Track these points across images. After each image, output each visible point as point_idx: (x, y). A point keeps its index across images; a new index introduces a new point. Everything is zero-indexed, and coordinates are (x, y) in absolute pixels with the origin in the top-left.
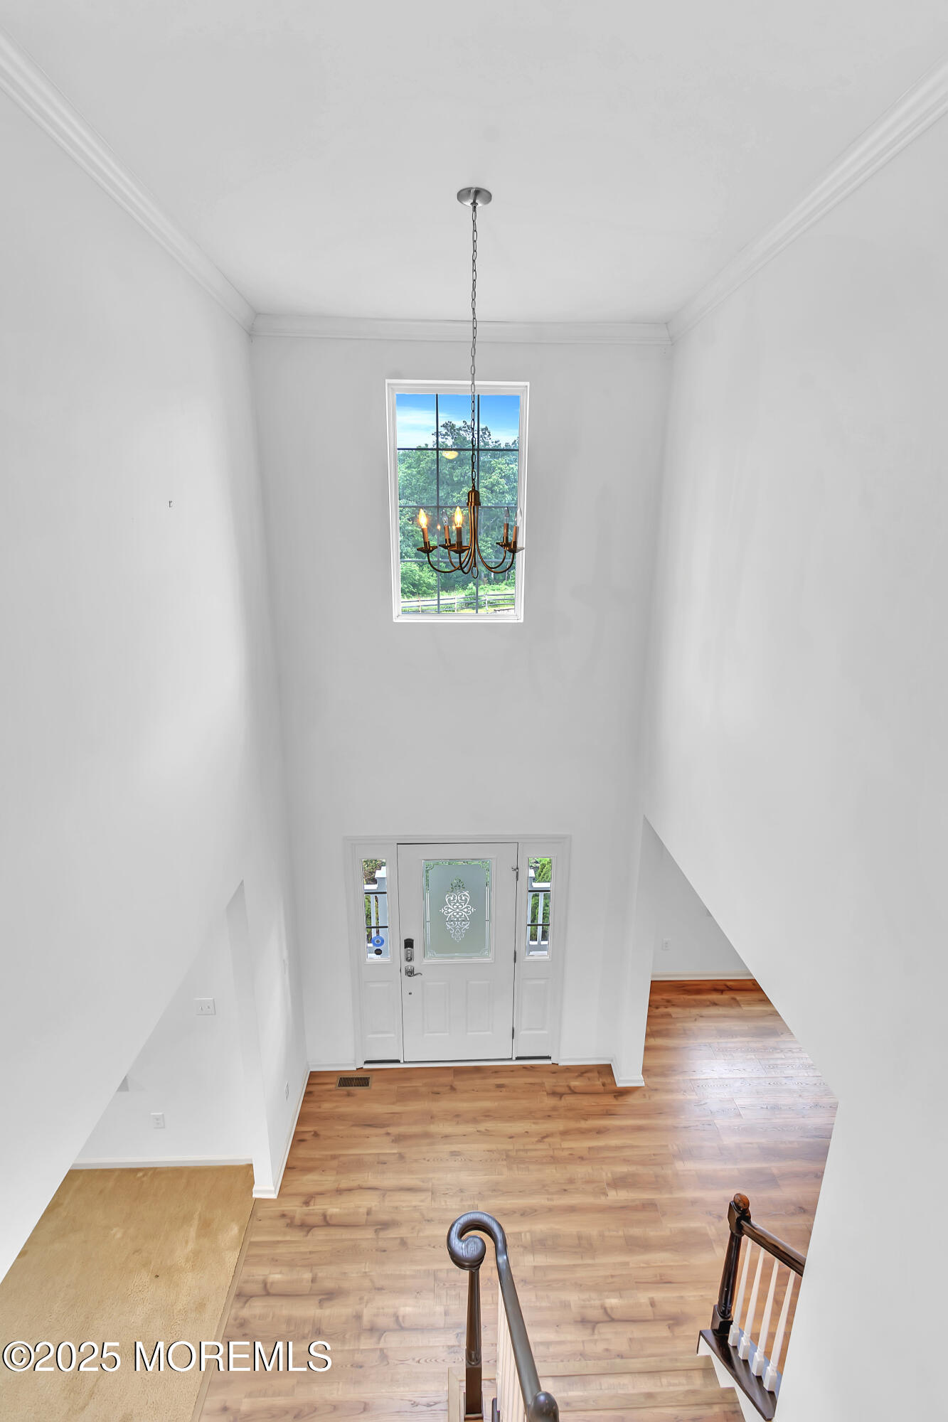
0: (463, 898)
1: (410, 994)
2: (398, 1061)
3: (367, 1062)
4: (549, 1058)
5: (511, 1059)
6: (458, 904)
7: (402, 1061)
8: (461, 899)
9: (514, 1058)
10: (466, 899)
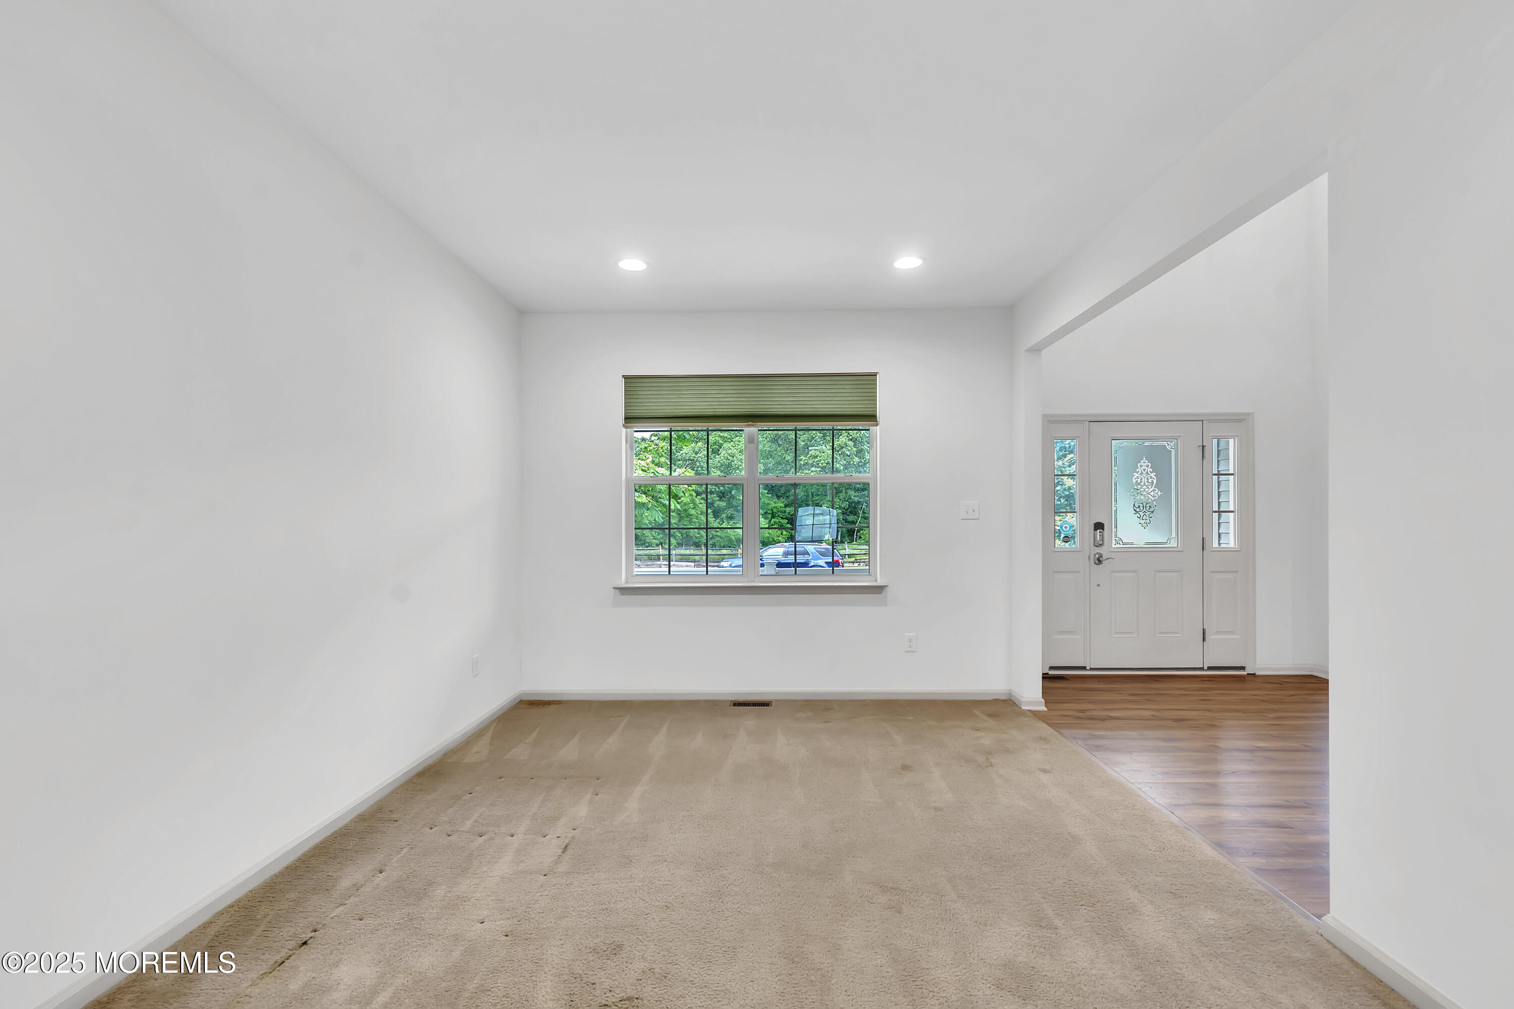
0: (1150, 481)
1: (1098, 585)
2: (1084, 668)
3: (1051, 668)
4: (1243, 668)
5: (1202, 669)
6: (1145, 487)
7: (1088, 668)
8: (1148, 482)
9: (1206, 668)
10: (1153, 481)
